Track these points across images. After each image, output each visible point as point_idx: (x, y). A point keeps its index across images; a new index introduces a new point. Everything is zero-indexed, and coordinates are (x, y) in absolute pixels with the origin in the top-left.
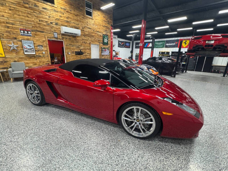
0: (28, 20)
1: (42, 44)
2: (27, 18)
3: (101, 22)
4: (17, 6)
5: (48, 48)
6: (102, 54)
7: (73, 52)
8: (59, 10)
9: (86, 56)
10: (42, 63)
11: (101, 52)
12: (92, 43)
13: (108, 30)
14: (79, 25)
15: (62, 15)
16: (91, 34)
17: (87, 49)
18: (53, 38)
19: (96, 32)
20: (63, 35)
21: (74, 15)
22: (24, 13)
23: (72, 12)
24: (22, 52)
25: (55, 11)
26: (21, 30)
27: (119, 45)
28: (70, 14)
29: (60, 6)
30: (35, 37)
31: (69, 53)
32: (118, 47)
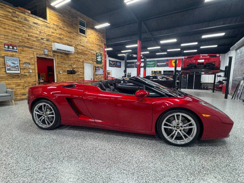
0: (15, 35)
1: (28, 61)
2: (14, 32)
3: (94, 41)
4: (3, 18)
5: (36, 65)
6: (96, 73)
7: (64, 71)
8: (52, 26)
9: (79, 75)
10: (28, 83)
11: (94, 71)
12: (85, 61)
13: (101, 48)
14: (73, 42)
15: (55, 32)
16: (84, 52)
17: (81, 67)
18: (42, 54)
19: (89, 51)
20: (54, 52)
21: (67, 32)
22: (12, 26)
23: (65, 29)
24: (4, 70)
25: (47, 27)
26: (5, 45)
27: (109, 64)
28: (63, 31)
29: (52, 22)
30: (22, 53)
31: (61, 72)
32: (109, 66)
